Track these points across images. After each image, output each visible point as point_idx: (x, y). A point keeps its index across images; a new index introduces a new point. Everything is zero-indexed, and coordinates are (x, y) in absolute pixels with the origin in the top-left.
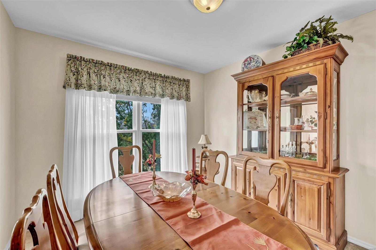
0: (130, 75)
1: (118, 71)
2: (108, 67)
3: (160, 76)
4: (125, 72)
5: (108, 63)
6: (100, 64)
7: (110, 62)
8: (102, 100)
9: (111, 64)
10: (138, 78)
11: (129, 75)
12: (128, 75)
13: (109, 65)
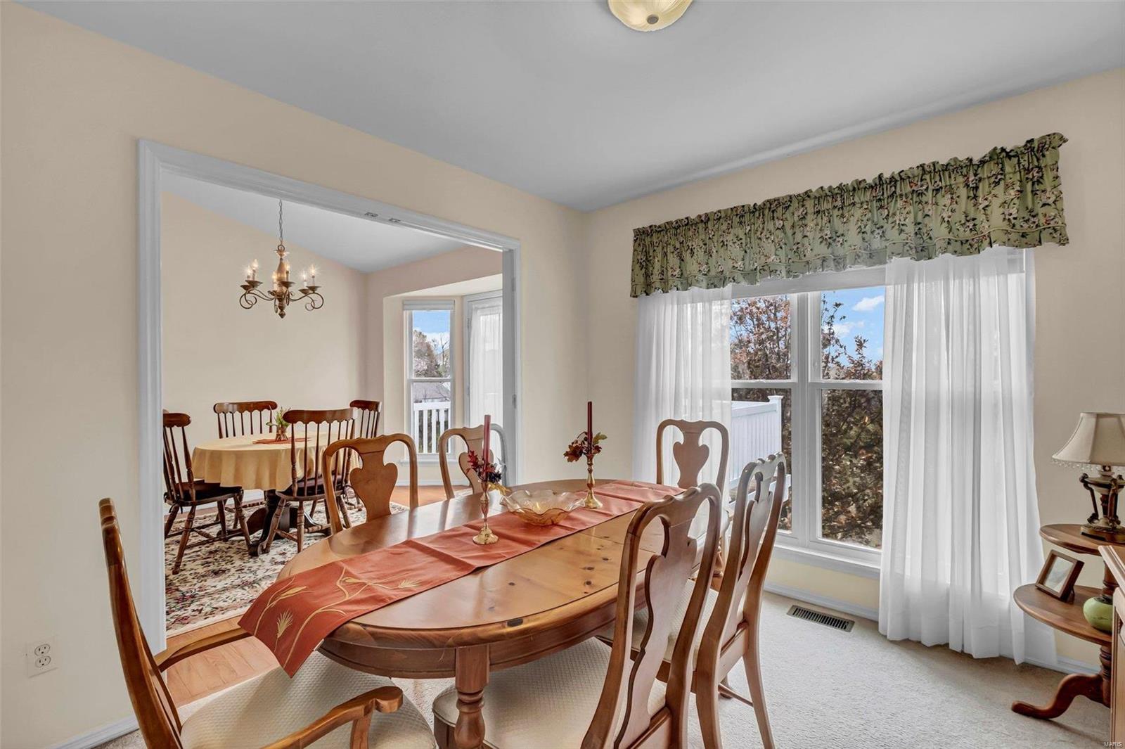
0: (754, 224)
1: (724, 227)
2: (701, 226)
3: (859, 186)
4: (741, 223)
5: (700, 216)
6: (686, 225)
7: (702, 212)
8: (694, 310)
9: (707, 215)
10: (779, 223)
11: (753, 226)
12: (749, 228)
13: (703, 218)
